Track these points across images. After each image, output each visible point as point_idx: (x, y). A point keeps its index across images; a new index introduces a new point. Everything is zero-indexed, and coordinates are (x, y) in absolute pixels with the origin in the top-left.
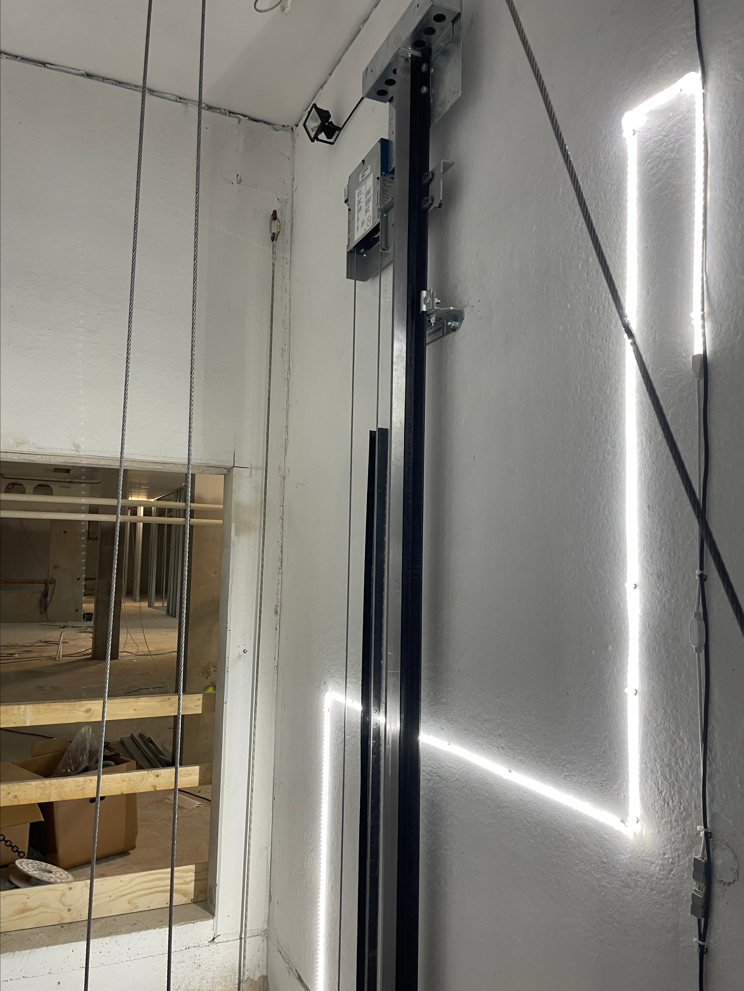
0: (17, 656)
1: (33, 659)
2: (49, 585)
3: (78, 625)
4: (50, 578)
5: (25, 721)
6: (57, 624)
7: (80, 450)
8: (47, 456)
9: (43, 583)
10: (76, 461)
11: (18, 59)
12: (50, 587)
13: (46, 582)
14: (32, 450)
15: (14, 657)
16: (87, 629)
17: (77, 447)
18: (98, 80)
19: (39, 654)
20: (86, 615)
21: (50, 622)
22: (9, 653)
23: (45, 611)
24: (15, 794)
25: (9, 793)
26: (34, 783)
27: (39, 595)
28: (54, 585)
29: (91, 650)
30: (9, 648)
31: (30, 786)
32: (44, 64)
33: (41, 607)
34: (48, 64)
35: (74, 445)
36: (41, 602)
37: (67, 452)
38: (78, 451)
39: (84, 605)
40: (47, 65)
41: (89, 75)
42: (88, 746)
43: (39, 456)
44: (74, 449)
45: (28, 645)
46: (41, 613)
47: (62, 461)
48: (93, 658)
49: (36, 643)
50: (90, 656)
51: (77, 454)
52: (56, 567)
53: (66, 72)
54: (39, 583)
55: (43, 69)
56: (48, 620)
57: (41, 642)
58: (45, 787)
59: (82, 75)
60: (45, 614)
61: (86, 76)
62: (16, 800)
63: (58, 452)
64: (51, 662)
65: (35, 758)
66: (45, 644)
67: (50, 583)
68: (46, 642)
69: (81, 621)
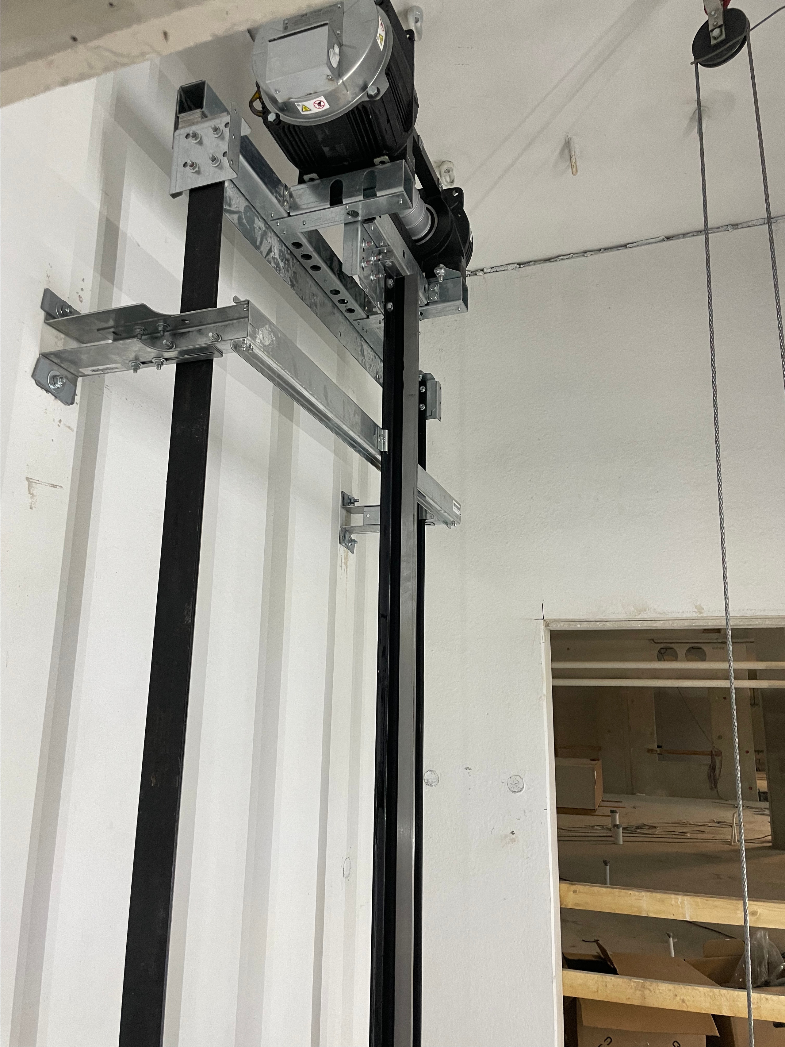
0: (689, 835)
1: (706, 840)
2: (716, 758)
3: (753, 806)
4: (716, 750)
5: (684, 915)
6: (730, 802)
7: (702, 611)
8: (670, 621)
9: (708, 755)
10: (701, 624)
11: (601, 251)
12: (717, 760)
13: (711, 754)
14: (653, 616)
15: (686, 836)
16: (764, 811)
17: (700, 609)
18: (679, 238)
19: (714, 836)
20: (762, 795)
21: (722, 799)
22: (680, 831)
23: (716, 787)
24: (682, 997)
25: (676, 996)
26: (703, 990)
27: (706, 769)
28: (720, 757)
29: (770, 837)
30: (680, 825)
31: (698, 992)
32: (625, 246)
33: (711, 782)
34: (628, 244)
35: (696, 607)
36: (709, 777)
37: (689, 615)
38: (701, 613)
39: (758, 782)
40: (628, 246)
41: (668, 238)
42: (766, 956)
43: (662, 622)
44: (696, 610)
45: (699, 824)
46: (711, 788)
47: (686, 624)
48: (773, 847)
49: (709, 823)
50: (770, 844)
51: (700, 616)
52: (720, 737)
53: (646, 244)
54: (705, 755)
55: (625, 251)
56: (720, 798)
57: (714, 822)
58: (715, 997)
59: (663, 240)
60: (716, 790)
61: (666, 239)
62: (684, 1004)
63: (679, 616)
64: (727, 847)
65: (709, 958)
66: (717, 825)
67: (716, 755)
68: (719, 822)
69: (757, 801)
